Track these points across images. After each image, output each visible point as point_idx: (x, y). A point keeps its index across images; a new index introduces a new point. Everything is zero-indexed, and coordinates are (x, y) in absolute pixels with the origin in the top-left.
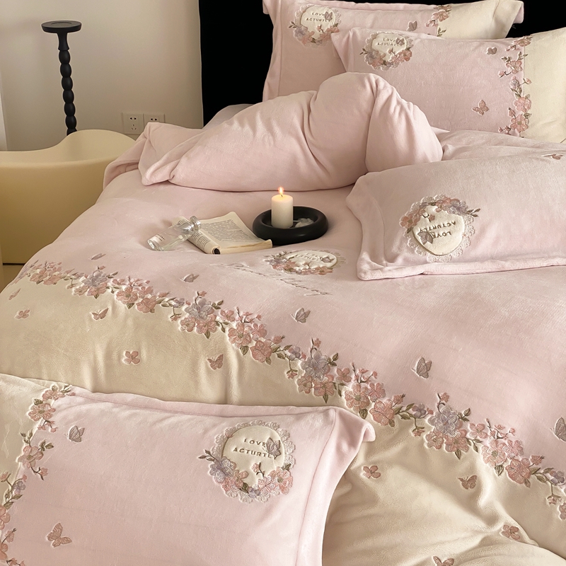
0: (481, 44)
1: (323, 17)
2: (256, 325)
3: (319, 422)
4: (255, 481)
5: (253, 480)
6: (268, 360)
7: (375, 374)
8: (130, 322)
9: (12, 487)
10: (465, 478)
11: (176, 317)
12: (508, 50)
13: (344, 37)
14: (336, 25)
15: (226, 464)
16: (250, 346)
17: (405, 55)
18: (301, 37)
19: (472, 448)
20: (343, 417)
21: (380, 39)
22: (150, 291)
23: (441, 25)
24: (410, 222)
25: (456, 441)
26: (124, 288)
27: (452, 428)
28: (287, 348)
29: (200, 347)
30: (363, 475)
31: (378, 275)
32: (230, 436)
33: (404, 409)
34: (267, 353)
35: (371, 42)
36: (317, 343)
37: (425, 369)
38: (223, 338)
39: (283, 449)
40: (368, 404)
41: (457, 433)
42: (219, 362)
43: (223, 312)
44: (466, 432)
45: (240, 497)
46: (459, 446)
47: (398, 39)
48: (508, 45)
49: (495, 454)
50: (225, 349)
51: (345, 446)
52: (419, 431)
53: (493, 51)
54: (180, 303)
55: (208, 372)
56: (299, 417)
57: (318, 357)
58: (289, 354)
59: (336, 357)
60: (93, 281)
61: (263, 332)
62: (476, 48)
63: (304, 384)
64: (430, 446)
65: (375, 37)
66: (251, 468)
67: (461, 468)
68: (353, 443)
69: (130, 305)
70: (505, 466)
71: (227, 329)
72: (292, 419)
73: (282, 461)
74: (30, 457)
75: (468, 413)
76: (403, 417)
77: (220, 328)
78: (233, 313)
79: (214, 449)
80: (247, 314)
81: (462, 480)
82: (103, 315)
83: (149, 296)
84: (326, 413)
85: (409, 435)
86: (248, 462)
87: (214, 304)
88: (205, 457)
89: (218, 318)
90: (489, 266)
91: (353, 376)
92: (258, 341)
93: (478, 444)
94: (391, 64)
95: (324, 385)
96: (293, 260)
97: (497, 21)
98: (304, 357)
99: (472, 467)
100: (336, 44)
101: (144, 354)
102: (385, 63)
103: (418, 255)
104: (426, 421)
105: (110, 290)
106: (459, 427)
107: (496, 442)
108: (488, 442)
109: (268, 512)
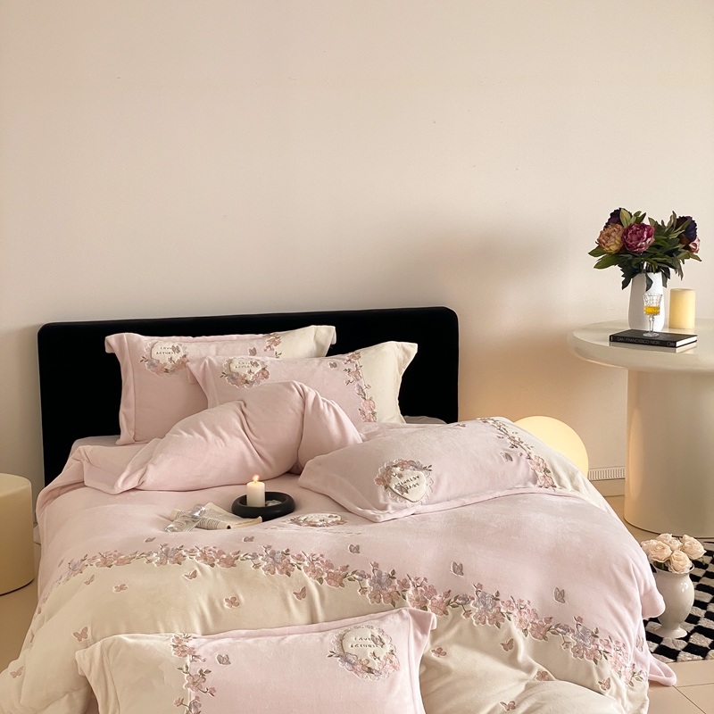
1: (171, 351)
2: (322, 562)
3: (397, 619)
4: (375, 665)
5: (374, 663)
6: (342, 585)
7: (425, 579)
8: (219, 576)
9: (190, 708)
10: (505, 642)
11: (257, 566)
12: (345, 364)
13: (200, 364)
14: (185, 356)
15: (350, 658)
16: (323, 577)
17: (263, 374)
18: (154, 369)
19: (506, 618)
20: (412, 613)
21: (236, 363)
22: (221, 552)
24: (384, 481)
25: (494, 616)
26: (198, 554)
27: (490, 607)
28: (354, 573)
29: (285, 585)
30: (433, 655)
31: (389, 517)
32: (341, 639)
33: (452, 600)
34: (339, 579)
35: (229, 366)
36: (376, 565)
37: (459, 569)
38: (302, 574)
39: (385, 640)
40: (426, 602)
41: (494, 610)
42: (303, 593)
43: (293, 557)
44: (500, 608)
45: (369, 677)
46: (498, 619)
47: (251, 362)
48: (343, 359)
49: (520, 621)
50: (306, 582)
51: (420, 635)
52: (468, 614)
53: (334, 365)
54: (255, 556)
55: (296, 602)
56: (382, 619)
57: (380, 575)
58: (357, 577)
59: (393, 572)
60: (167, 555)
61: (329, 565)
62: (319, 364)
63: (374, 597)
64: (477, 623)
65: (230, 362)
66: (369, 656)
67: (502, 637)
68: (424, 632)
69: (212, 565)
70: (528, 629)
71: (302, 568)
72: (377, 621)
73: (388, 648)
74: (194, 683)
75: (498, 594)
76: (453, 607)
77: (296, 568)
78: (301, 556)
79: (336, 648)
80: (313, 555)
81: (503, 644)
82: (194, 575)
83: (224, 556)
84: (400, 613)
85: (461, 618)
86: (365, 653)
87: (283, 552)
88: (331, 656)
89: (292, 561)
90: (455, 503)
91: (411, 583)
92: (328, 573)
93: (510, 616)
94: (253, 382)
95: (390, 594)
96: (308, 520)
97: (317, 343)
98: (369, 576)
99: (509, 633)
100: (194, 371)
101: (241, 598)
102: (247, 382)
103: (400, 503)
104: (471, 605)
105: (188, 557)
106: (494, 606)
107: (520, 612)
108: (515, 612)
109: (392, 684)
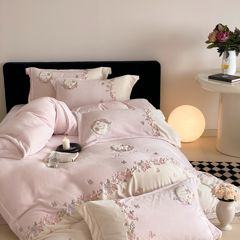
0: (99, 81)
12: (108, 83)
13: (55, 81)
14: (52, 77)
17: (75, 86)
21: (67, 81)
23: (86, 76)
35: (64, 82)
47: (73, 81)
48: (107, 81)
53: (103, 84)
65: (65, 80)
94: (71, 89)
100: (52, 83)
